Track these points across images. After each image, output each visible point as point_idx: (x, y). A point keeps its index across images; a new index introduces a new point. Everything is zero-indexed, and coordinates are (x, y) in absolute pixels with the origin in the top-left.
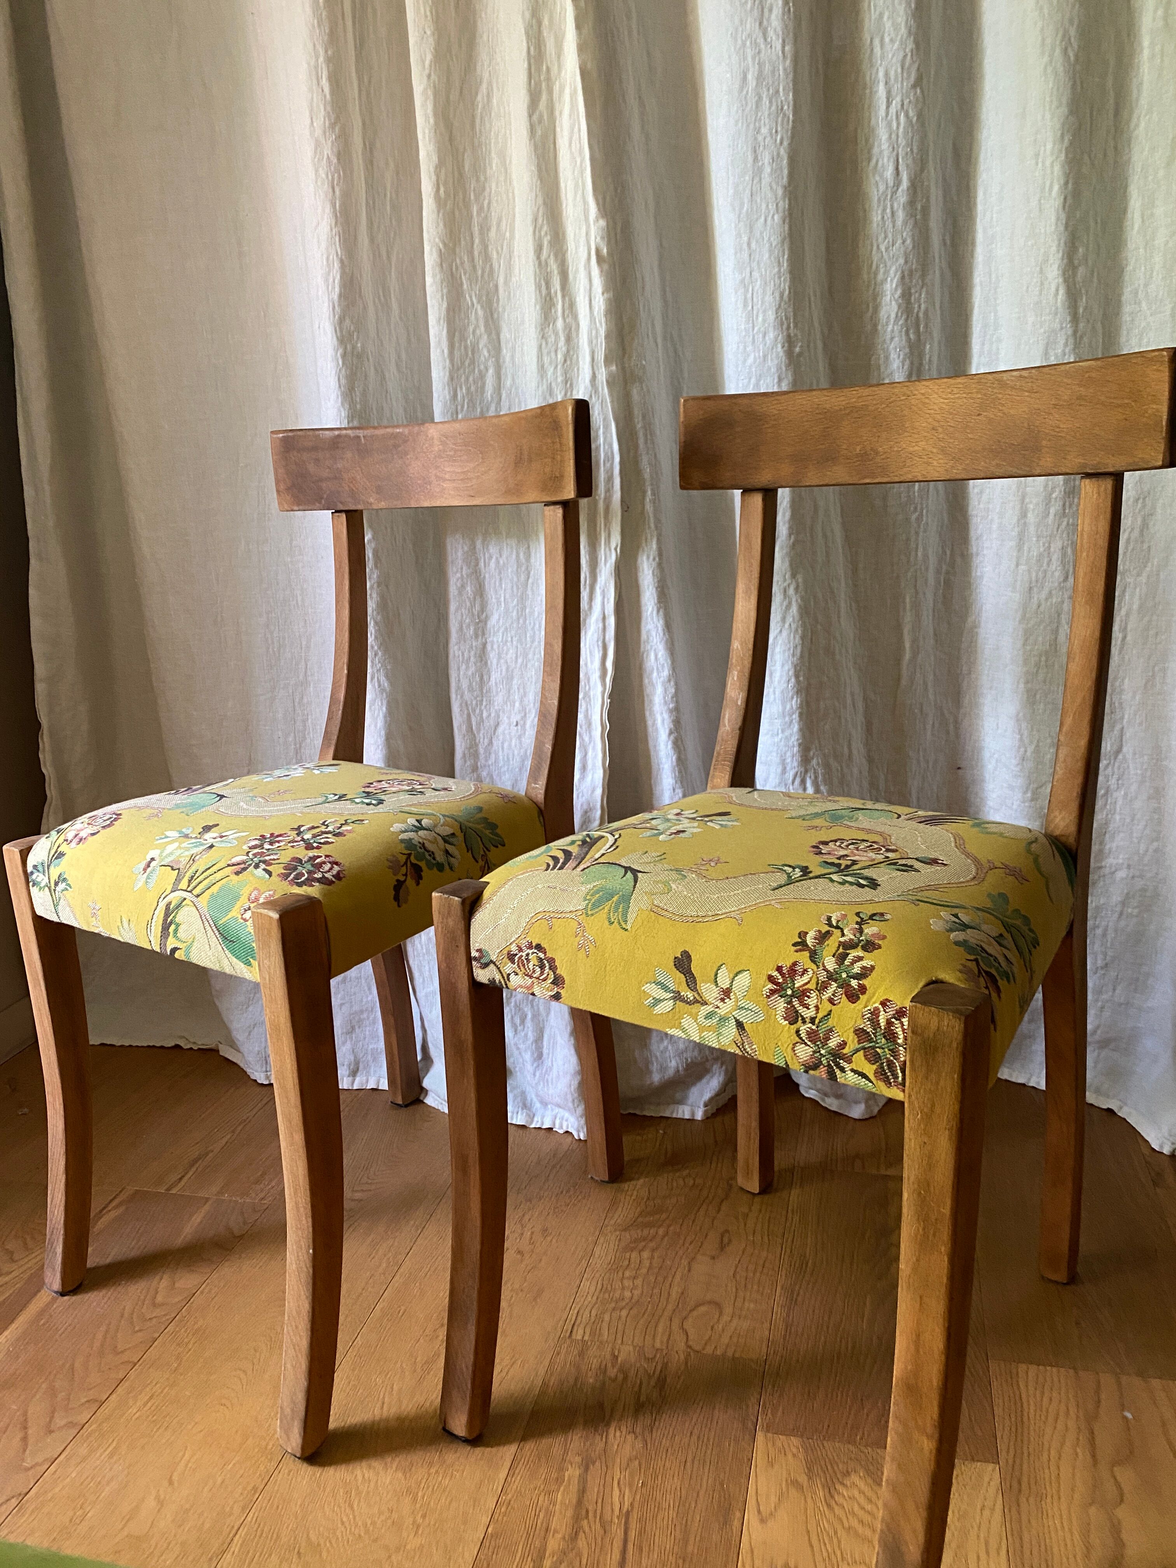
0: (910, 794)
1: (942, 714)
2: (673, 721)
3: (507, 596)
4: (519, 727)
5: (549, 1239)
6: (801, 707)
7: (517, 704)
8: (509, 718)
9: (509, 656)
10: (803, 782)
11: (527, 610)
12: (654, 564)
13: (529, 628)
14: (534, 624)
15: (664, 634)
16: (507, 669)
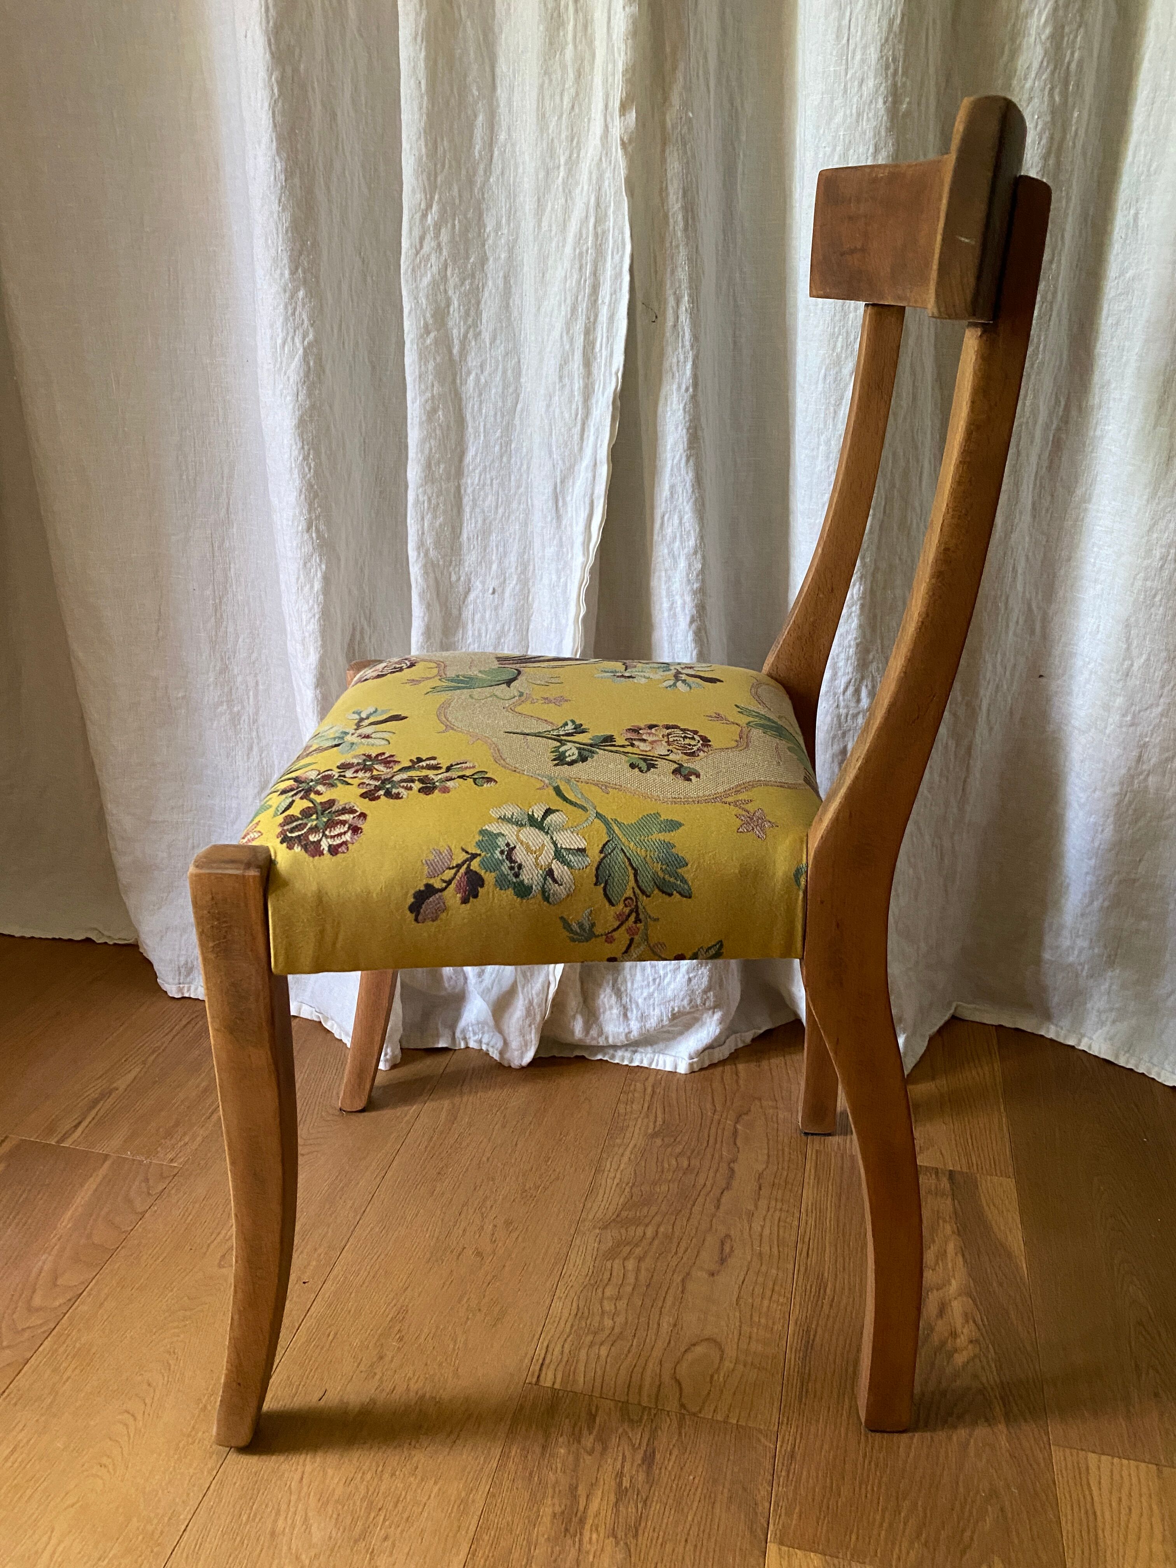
0: (980, 708)
1: (1030, 609)
2: (697, 606)
3: (488, 426)
4: (496, 595)
5: (515, 1235)
6: (863, 598)
7: (494, 567)
8: (483, 583)
9: (487, 503)
10: (857, 691)
11: (513, 446)
12: (687, 397)
13: (515, 470)
14: (522, 464)
15: (693, 491)
16: (484, 520)
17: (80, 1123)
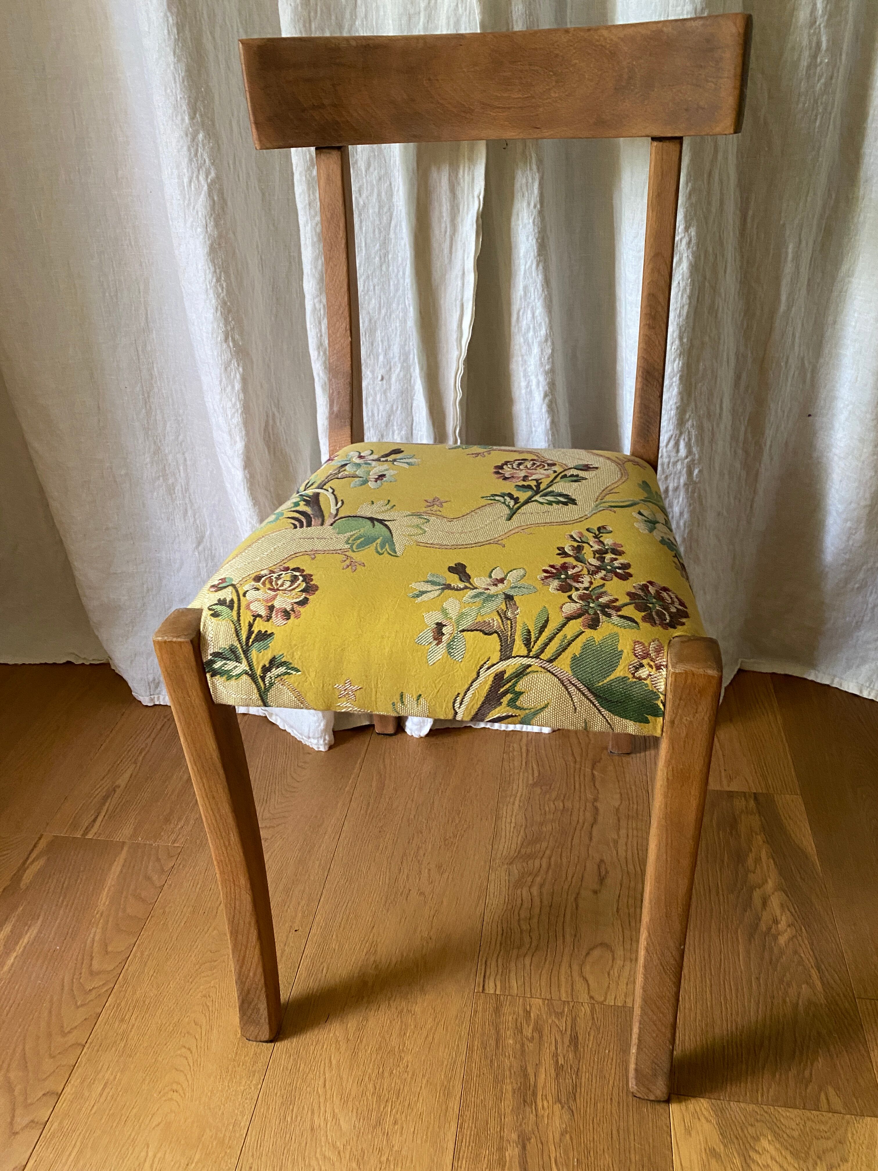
0: (765, 445)
1: (803, 364)
2: (549, 383)
3: (369, 241)
4: (384, 381)
5: (445, 876)
6: (682, 370)
7: (381, 358)
8: (373, 372)
9: (371, 306)
10: (677, 444)
11: (390, 256)
12: (535, 212)
13: (393, 276)
14: (398, 271)
15: (543, 290)
16: (370, 320)
17: (97, 817)
